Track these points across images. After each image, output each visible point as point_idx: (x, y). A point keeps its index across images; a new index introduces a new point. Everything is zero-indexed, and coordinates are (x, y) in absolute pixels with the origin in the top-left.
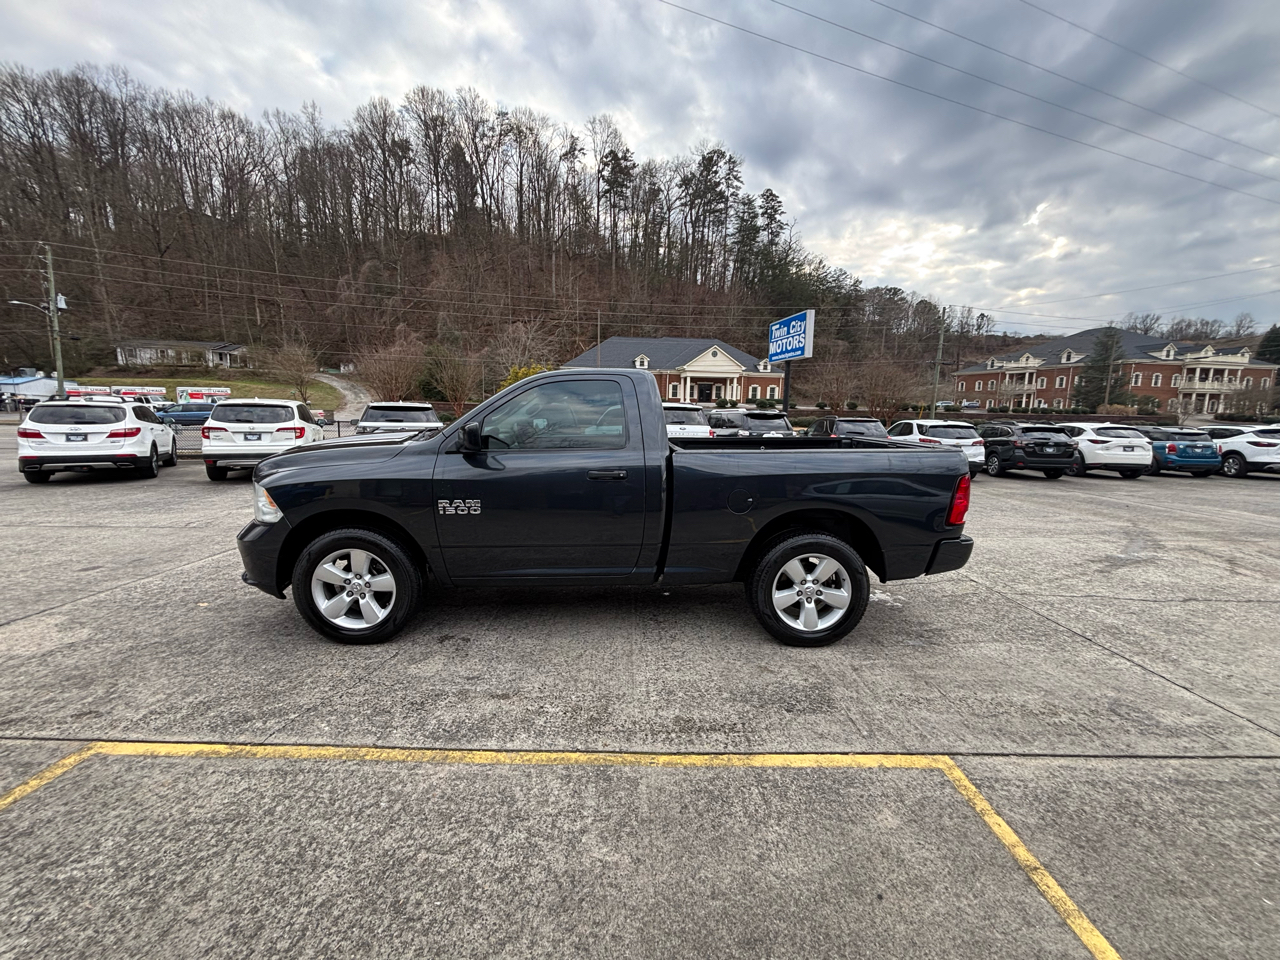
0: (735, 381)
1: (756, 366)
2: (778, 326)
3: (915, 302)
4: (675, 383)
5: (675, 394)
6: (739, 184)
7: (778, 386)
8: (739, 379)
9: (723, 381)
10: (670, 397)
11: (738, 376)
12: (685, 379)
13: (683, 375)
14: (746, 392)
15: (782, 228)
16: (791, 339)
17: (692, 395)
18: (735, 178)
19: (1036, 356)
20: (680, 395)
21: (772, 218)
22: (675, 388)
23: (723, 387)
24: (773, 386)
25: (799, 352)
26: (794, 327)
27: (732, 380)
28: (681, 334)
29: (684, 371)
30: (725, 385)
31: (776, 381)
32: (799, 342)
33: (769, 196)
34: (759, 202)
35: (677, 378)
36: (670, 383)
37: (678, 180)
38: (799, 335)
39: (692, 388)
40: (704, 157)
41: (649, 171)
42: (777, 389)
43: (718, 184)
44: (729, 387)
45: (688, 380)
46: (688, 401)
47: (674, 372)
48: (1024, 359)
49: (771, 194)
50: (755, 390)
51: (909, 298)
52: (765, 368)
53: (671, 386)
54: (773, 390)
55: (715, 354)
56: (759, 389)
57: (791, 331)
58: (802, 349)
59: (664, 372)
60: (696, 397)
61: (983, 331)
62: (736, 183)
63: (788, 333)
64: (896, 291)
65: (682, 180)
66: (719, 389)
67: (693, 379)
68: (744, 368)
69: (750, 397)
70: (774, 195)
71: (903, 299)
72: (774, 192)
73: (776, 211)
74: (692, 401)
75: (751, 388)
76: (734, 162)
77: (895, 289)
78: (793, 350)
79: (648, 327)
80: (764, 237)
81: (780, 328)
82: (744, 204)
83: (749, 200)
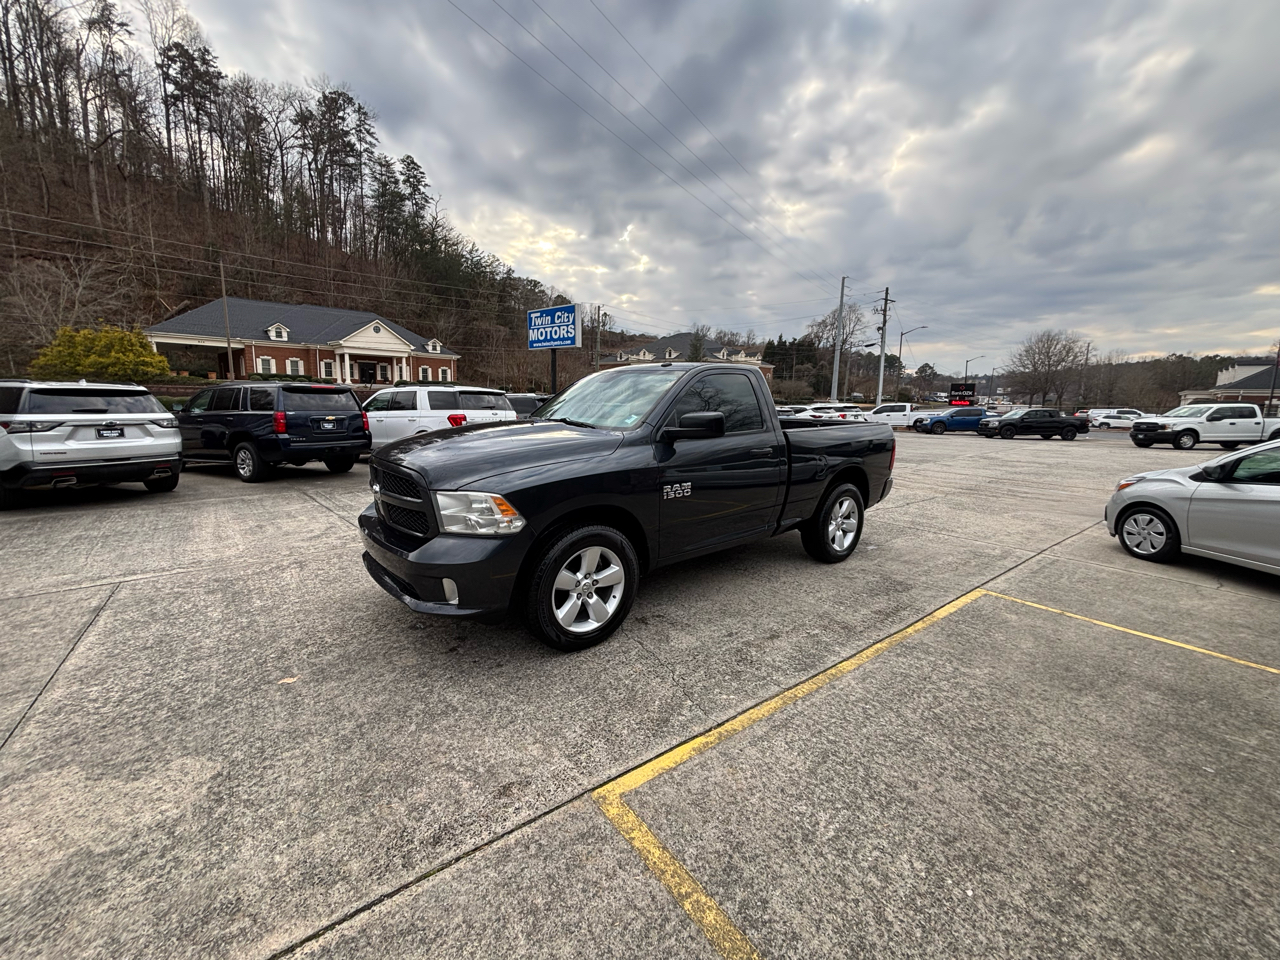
0: (404, 361)
1: (423, 346)
2: (539, 314)
3: (554, 296)
4: (328, 361)
5: (329, 373)
6: (374, 141)
7: (450, 368)
8: (408, 359)
9: (389, 360)
10: (323, 376)
11: (406, 355)
12: (342, 357)
13: (338, 351)
14: (416, 374)
15: (427, 201)
16: (557, 328)
17: (352, 375)
18: (368, 132)
19: (650, 352)
20: (337, 374)
21: (415, 189)
22: (328, 366)
23: (389, 367)
24: (444, 368)
25: (569, 342)
26: (559, 317)
27: (399, 360)
28: (321, 302)
29: (341, 347)
30: (392, 364)
31: (447, 363)
32: (568, 332)
33: (409, 163)
34: (398, 167)
35: (331, 355)
36: (321, 360)
37: (291, 112)
38: (567, 326)
39: (351, 366)
40: (325, 97)
41: (244, 89)
42: (449, 371)
43: (347, 133)
44: (396, 368)
45: (347, 358)
46: (348, 381)
47: (324, 347)
48: (642, 353)
49: (413, 162)
50: (425, 371)
51: (549, 292)
52: (434, 348)
53: (322, 364)
54: (444, 372)
55: (377, 330)
56: (430, 371)
57: (556, 321)
58: (573, 340)
59: (312, 347)
60: (356, 377)
61: (607, 328)
62: (369, 138)
63: (553, 322)
64: (536, 284)
65: (297, 115)
66: (384, 369)
67: (352, 357)
68: (413, 348)
69: (421, 378)
70: (415, 164)
71: (543, 291)
72: (415, 161)
73: (419, 181)
74: (353, 381)
75: (420, 369)
76: (365, 114)
77: (535, 281)
78: (559, 339)
79: (277, 289)
80: (408, 206)
81: (541, 316)
82: (381, 165)
83: (387, 162)
